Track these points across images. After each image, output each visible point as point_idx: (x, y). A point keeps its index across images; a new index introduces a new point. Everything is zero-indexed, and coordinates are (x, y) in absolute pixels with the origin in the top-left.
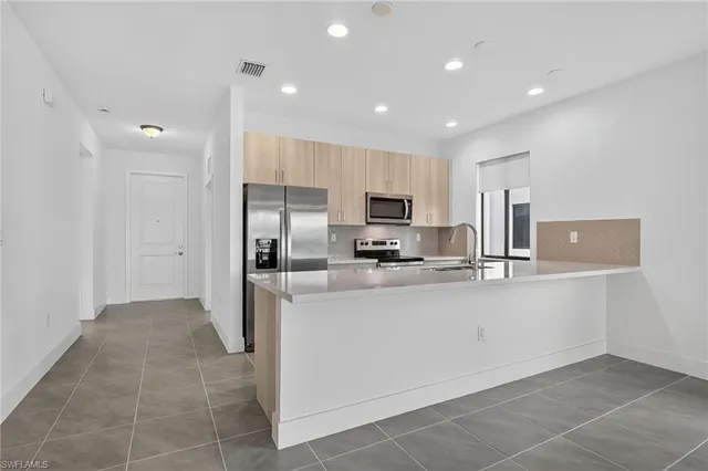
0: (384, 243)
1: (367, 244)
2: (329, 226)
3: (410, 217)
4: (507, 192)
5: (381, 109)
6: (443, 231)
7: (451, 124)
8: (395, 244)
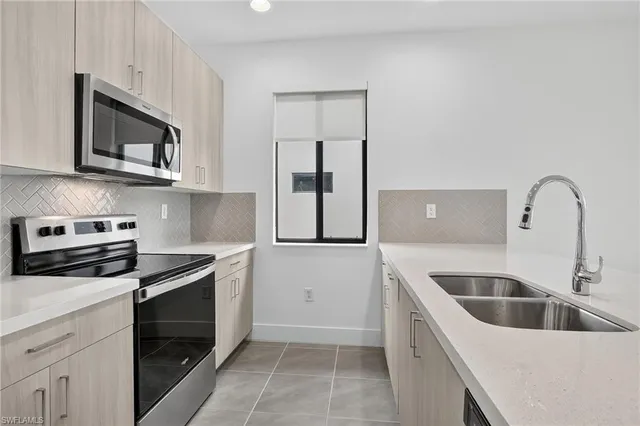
0: (103, 227)
1: (60, 230)
4: (320, 145)
8: (132, 225)
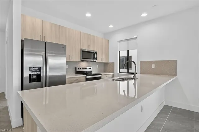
0: (86, 68)
1: (80, 69)
2: (67, 61)
3: (96, 59)
4: (128, 51)
5: (88, 15)
6: (106, 64)
7: (111, 26)
8: (91, 68)
